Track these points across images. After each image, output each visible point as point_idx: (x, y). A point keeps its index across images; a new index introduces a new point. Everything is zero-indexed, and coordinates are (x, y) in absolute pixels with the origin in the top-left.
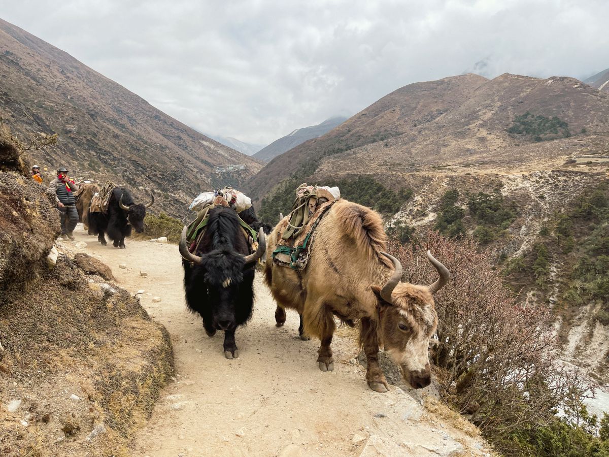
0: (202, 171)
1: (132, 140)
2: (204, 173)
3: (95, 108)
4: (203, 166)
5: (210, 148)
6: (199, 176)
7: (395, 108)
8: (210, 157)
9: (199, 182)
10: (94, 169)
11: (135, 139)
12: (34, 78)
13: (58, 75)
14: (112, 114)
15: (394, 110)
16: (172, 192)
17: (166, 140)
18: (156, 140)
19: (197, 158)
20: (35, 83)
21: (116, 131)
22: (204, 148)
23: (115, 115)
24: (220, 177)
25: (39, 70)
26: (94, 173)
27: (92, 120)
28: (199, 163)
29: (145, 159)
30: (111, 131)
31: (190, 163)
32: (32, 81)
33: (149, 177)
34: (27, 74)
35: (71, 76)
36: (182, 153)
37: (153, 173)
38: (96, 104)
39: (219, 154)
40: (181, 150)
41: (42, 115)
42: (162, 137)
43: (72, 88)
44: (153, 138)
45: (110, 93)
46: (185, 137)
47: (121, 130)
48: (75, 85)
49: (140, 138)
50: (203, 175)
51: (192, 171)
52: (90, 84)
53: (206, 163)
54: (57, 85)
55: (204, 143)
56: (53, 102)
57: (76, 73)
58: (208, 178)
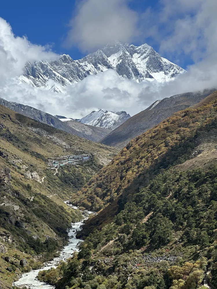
0: (32, 168)
2: (35, 170)
4: (34, 161)
6: (29, 175)
8: (43, 147)
9: (30, 182)
24: (57, 175)
28: (28, 158)
31: (16, 157)
39: (55, 143)
50: (35, 174)
51: (19, 168)
53: (38, 156)
58: (41, 176)
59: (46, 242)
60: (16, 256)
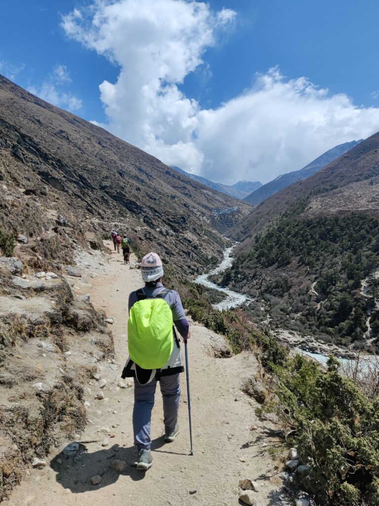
0: (203, 214)
1: (150, 191)
2: (205, 215)
3: (122, 168)
4: (204, 210)
5: (209, 195)
6: (201, 218)
8: (209, 202)
9: (202, 223)
10: (123, 216)
11: (152, 190)
12: (80, 149)
13: (97, 145)
14: (135, 172)
16: (182, 233)
17: (175, 191)
18: (167, 191)
19: (199, 204)
20: (80, 152)
21: (138, 185)
22: (204, 195)
23: (137, 173)
24: (217, 219)
25: (83, 143)
26: (123, 218)
27: (121, 178)
28: (201, 208)
29: (160, 206)
30: (134, 185)
31: (194, 207)
32: (78, 150)
33: (163, 220)
34: (75, 146)
35: (105, 145)
36: (187, 200)
37: (167, 217)
38: (123, 165)
39: (216, 200)
40: (186, 198)
41: (86, 176)
42: (171, 188)
43: (106, 154)
44: (165, 189)
45: (133, 156)
46: (189, 187)
47: (142, 184)
48: (108, 152)
49: (155, 190)
50: (204, 218)
51: (196, 214)
52: (118, 150)
53: (206, 207)
54: (96, 152)
55: (204, 191)
56: (93, 165)
57: (109, 143)
58: (208, 219)
59: (212, 259)
60: (195, 266)
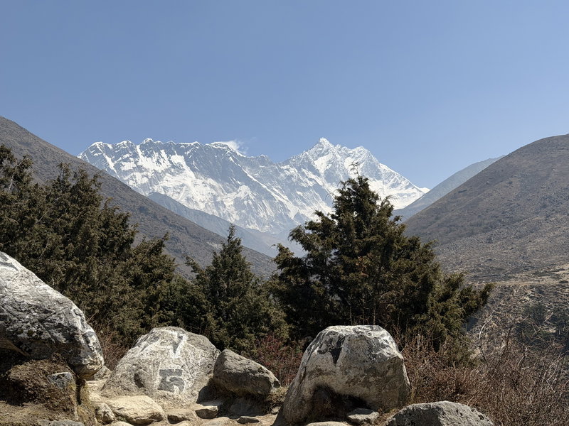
7: (512, 180)
15: (511, 183)
55: (215, 245)
